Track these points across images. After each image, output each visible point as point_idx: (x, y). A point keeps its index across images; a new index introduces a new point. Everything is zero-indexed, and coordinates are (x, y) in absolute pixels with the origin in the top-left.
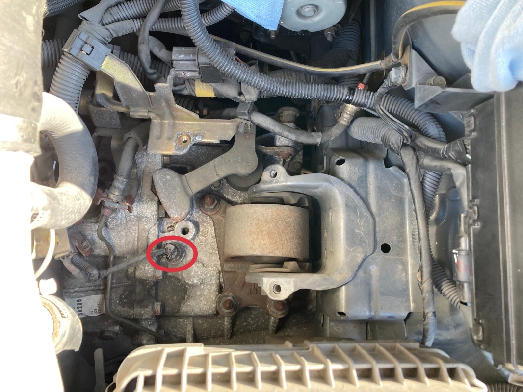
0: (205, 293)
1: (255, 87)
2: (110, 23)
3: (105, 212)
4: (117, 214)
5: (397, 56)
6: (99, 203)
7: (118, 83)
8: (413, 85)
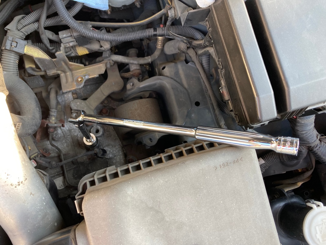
0: (118, 160)
1: (106, 41)
2: (22, 28)
3: (51, 130)
4: (57, 132)
5: (169, 4)
6: (45, 126)
7: (36, 58)
8: (179, 16)
